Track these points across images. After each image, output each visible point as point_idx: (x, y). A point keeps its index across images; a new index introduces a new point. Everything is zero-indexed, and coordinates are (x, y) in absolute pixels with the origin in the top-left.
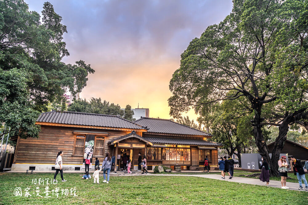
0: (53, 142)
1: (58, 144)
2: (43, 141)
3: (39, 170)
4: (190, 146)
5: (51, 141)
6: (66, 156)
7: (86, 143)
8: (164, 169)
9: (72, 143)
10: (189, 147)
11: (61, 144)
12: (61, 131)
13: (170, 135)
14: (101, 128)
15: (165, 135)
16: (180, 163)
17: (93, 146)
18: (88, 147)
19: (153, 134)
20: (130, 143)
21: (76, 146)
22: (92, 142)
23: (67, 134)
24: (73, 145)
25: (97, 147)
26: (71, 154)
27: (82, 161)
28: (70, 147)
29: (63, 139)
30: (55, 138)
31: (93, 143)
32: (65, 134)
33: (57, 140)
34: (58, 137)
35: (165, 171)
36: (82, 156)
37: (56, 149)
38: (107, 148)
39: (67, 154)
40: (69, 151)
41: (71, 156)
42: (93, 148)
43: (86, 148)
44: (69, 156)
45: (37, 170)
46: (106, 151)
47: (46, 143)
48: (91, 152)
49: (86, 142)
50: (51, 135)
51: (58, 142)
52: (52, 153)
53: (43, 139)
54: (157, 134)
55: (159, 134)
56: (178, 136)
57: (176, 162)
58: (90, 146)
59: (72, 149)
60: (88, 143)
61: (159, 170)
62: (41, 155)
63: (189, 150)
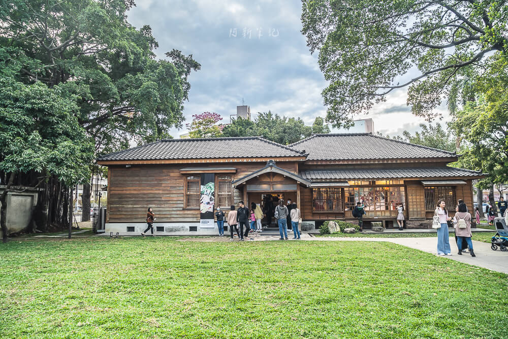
0: (153, 189)
1: (161, 192)
2: (140, 188)
3: (139, 231)
4: (404, 181)
5: (150, 188)
6: (174, 209)
7: (203, 188)
8: (341, 228)
9: (181, 188)
10: (402, 182)
11: (166, 192)
12: (164, 171)
13: (359, 163)
14: (222, 161)
15: (350, 163)
16: (383, 214)
17: (213, 191)
18: (205, 193)
19: (324, 163)
20: (269, 182)
21: (189, 193)
22: (211, 184)
23: (172, 174)
24: (183, 192)
25: (220, 193)
26: (182, 205)
27: (199, 216)
28: (179, 195)
29: (167, 183)
30: (156, 182)
31: (213, 187)
32: (169, 176)
33: (159, 185)
34: (161, 180)
35: (342, 231)
36: (198, 208)
37: (159, 199)
38: (237, 194)
39: (175, 206)
40: (179, 202)
41: (181, 209)
42: (213, 195)
43: (202, 196)
44: (179, 209)
45: (137, 231)
46: (235, 198)
47: (145, 192)
48: (211, 202)
49: (202, 186)
50: (150, 178)
51: (161, 188)
52: (154, 206)
53: (140, 185)
54: (332, 163)
55: (337, 163)
56: (377, 162)
57: (373, 214)
58: (208, 192)
59: (182, 199)
60: (205, 187)
61: (330, 228)
62: (140, 209)
63: (402, 189)
